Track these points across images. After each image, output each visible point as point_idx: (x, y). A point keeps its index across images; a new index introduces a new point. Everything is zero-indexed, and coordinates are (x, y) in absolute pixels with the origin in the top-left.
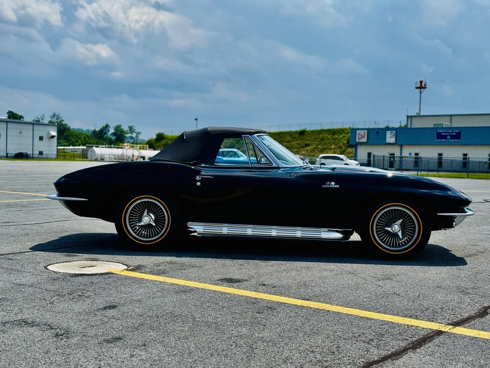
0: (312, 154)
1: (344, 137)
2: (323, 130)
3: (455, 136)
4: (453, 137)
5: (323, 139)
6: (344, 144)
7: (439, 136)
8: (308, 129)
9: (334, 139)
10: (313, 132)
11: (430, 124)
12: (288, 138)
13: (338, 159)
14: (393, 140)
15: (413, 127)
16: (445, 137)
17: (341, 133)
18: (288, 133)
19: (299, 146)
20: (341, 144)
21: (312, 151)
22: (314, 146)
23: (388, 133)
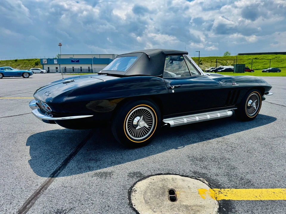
0: (22, 68)
1: (33, 62)
2: (24, 59)
3: (77, 61)
4: (76, 62)
5: (25, 63)
6: (34, 64)
7: (72, 61)
8: (18, 59)
9: (29, 63)
10: (20, 60)
11: (68, 57)
12: (10, 63)
13: (39, 70)
14: (56, 63)
15: (61, 58)
16: (74, 62)
17: (32, 61)
18: (10, 60)
19: (16, 66)
20: (33, 64)
21: (21, 67)
22: (22, 65)
23: (55, 60)
